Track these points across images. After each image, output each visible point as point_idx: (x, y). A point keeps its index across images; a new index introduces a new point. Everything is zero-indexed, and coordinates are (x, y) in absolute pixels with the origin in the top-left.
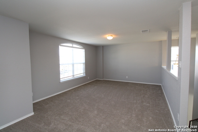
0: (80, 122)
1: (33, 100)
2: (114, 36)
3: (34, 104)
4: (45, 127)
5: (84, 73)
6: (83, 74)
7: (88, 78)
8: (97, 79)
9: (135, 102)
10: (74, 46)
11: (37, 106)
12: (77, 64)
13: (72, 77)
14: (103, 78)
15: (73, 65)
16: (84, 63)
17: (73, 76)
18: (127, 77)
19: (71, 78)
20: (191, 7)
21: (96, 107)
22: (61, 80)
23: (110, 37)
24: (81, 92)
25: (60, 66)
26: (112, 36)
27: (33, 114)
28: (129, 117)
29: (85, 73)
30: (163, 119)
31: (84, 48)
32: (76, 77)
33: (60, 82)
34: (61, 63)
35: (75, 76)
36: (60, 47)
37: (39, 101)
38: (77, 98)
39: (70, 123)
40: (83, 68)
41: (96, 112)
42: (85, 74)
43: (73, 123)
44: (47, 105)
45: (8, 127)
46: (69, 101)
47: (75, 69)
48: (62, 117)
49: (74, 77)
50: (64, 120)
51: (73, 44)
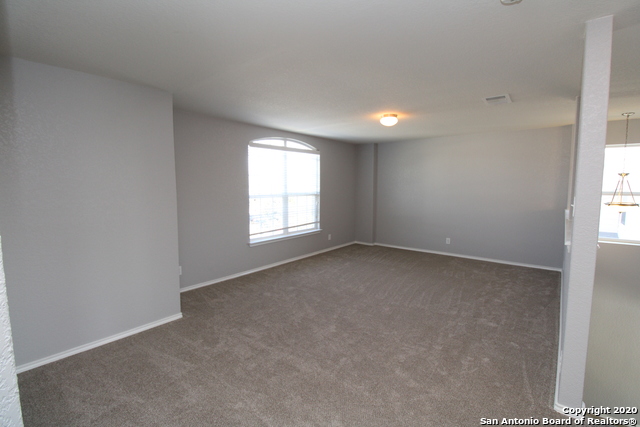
0: (288, 345)
1: (182, 286)
2: (401, 116)
3: (182, 294)
4: (205, 348)
5: (316, 223)
6: (313, 226)
7: (330, 238)
8: (356, 242)
9: (455, 313)
10: (291, 144)
11: (189, 301)
12: (297, 195)
13: (282, 232)
14: (374, 241)
15: (286, 198)
16: (316, 195)
17: (286, 228)
18: (448, 241)
19: (279, 234)
20: (611, 33)
21: (335, 317)
22: (251, 237)
23: (388, 120)
24: (303, 276)
25: (251, 200)
26: (396, 116)
27: (179, 316)
28: (423, 349)
29: (321, 222)
30: (524, 367)
31: (318, 150)
32: (294, 231)
33: (249, 244)
34: (252, 191)
35: (290, 230)
36: (250, 149)
37: (196, 290)
38: (291, 288)
39: (264, 346)
40: (314, 208)
41: (333, 328)
42: (319, 225)
43: (271, 345)
44: (215, 300)
45: (125, 338)
46: (269, 294)
47: (289, 210)
48: (246, 330)
49: (288, 233)
50: (249, 337)
51: (285, 141)
